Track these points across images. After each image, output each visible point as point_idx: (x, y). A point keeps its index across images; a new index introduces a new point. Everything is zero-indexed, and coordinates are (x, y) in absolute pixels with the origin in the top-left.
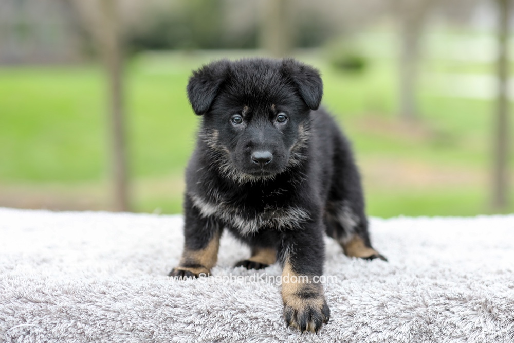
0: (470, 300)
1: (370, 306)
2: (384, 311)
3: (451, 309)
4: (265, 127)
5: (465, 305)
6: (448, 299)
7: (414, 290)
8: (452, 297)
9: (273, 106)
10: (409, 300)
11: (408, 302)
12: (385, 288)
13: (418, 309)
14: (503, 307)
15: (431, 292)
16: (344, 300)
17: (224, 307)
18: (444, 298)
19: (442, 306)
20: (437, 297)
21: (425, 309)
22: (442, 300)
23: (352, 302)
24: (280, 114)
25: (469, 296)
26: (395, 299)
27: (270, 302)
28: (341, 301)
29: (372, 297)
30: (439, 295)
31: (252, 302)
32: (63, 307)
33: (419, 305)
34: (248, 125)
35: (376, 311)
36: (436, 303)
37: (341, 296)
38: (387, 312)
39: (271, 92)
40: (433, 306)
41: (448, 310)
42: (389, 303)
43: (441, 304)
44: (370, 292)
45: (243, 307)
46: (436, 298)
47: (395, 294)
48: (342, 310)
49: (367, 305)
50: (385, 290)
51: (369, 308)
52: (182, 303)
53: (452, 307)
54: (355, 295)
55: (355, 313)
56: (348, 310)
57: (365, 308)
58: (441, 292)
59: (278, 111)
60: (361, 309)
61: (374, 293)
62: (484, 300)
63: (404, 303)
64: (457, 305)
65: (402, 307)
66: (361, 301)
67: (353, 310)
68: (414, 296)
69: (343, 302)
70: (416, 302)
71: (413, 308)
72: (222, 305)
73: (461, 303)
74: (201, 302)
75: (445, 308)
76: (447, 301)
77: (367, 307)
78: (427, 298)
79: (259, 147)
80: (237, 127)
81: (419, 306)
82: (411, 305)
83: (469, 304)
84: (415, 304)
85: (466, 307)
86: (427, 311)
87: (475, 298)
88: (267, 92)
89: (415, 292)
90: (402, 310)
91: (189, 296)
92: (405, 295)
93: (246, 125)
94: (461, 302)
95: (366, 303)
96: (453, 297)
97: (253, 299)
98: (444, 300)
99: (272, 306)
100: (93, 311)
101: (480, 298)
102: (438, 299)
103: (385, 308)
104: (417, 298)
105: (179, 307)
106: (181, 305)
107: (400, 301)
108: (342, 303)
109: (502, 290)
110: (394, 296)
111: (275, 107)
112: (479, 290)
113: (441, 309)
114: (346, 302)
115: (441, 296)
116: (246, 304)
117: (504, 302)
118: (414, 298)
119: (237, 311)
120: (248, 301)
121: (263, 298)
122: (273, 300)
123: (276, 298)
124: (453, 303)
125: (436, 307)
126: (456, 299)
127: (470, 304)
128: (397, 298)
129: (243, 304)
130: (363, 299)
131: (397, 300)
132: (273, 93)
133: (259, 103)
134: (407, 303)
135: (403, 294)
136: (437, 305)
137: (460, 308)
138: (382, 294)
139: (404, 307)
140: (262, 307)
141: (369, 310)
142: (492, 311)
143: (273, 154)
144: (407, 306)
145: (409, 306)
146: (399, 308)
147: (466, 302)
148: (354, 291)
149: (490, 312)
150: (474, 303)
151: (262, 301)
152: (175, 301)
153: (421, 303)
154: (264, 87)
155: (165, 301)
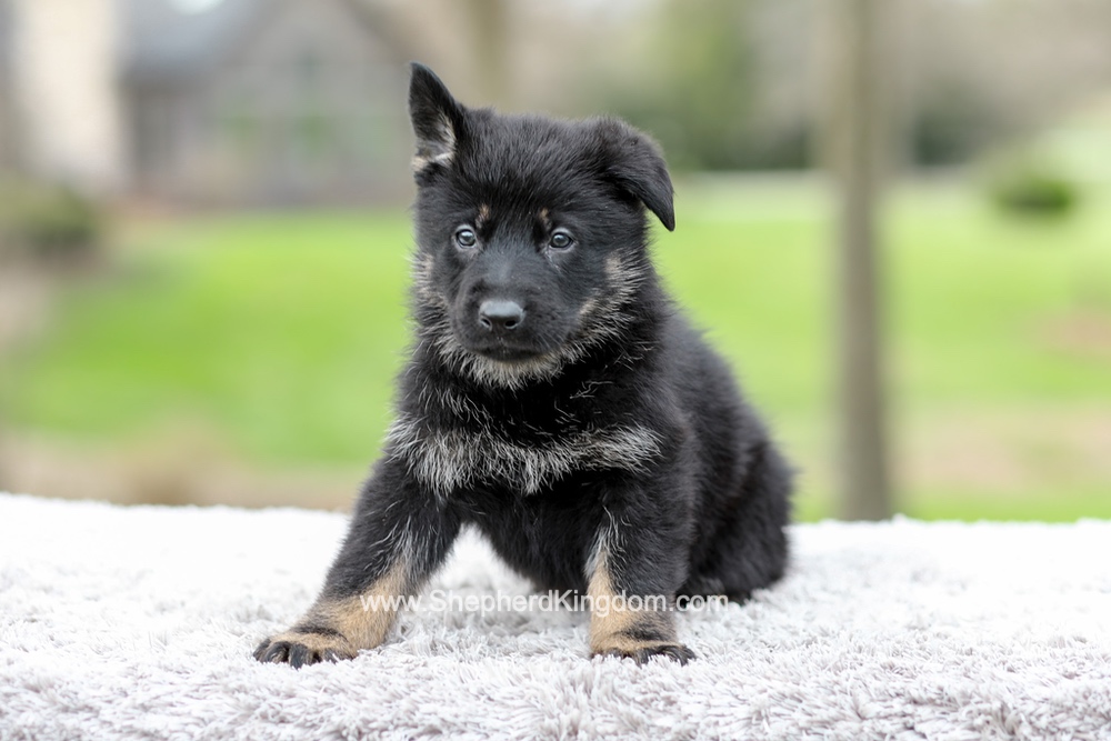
0: (965, 704)
1: (728, 719)
2: (762, 731)
3: (919, 728)
4: (517, 252)
5: (952, 716)
6: (915, 702)
7: (835, 678)
8: (921, 697)
9: (544, 213)
10: (819, 703)
11: (819, 707)
12: (769, 674)
13: (841, 726)
14: (1043, 723)
15: (873, 684)
16: (670, 702)
17: (392, 722)
18: (902, 700)
19: (896, 720)
20: (886, 697)
21: (855, 725)
22: (897, 705)
23: (686, 710)
24: (557, 230)
25: (964, 694)
26: (788, 701)
27: (497, 709)
28: (661, 705)
29: (736, 697)
30: (892, 692)
31: (454, 710)
32: (25, 726)
33: (844, 715)
34: (485, 248)
35: (743, 732)
36: (884, 712)
37: (664, 694)
38: (766, 734)
39: (544, 181)
40: (875, 720)
41: (912, 728)
42: (773, 710)
43: (896, 715)
44: (732, 682)
45: (435, 721)
46: (885, 701)
47: (789, 688)
48: (662, 728)
49: (723, 715)
50: (769, 678)
51: (727, 724)
52: (297, 712)
53: (921, 722)
54: (697, 691)
55: (693, 734)
56: (676, 727)
57: (717, 723)
58: (898, 683)
59: (555, 225)
60: (708, 725)
61: (741, 685)
62: (996, 705)
63: (808, 709)
64: (931, 716)
65: (803, 720)
66: (709, 706)
67: (688, 727)
68: (834, 693)
69: (669, 707)
70: (837, 708)
71: (828, 723)
72: (388, 717)
73: (944, 713)
74: (340, 709)
75: (905, 724)
76: (910, 709)
77: (721, 721)
78: (863, 698)
79: (496, 291)
80: (464, 253)
81: (844, 718)
82: (823, 714)
83: (962, 714)
84: (833, 712)
85: (956, 721)
86: (862, 730)
87: (977, 699)
88: (532, 181)
89: (837, 683)
90: (801, 729)
91: (314, 694)
92: (812, 691)
93: (481, 248)
94: (943, 709)
95: (719, 711)
96: (925, 697)
97: (459, 701)
98: (904, 704)
99: (501, 716)
100: (93, 734)
101: (988, 700)
102: (888, 703)
103: (764, 722)
104: (839, 698)
105: (288, 722)
106: (294, 716)
107: (800, 706)
108: (664, 711)
109: (1044, 680)
110: (787, 694)
111: (548, 215)
112: (988, 681)
113: (893, 728)
114: (673, 709)
115: (898, 695)
116: (441, 716)
117: (1044, 708)
118: (832, 698)
119: (420, 729)
120: (446, 708)
121: (483, 698)
122: (503, 704)
123: (512, 698)
124: (924, 711)
125: (882, 721)
126: (931, 701)
127: (964, 714)
128: (793, 697)
129: (436, 714)
130: (712, 702)
131: (794, 703)
132: (547, 183)
133: (512, 202)
134: (815, 711)
135: (808, 688)
136: (886, 717)
137: (940, 724)
138: (759, 688)
139: (808, 722)
140: (477, 720)
141: (726, 729)
142: (1017, 732)
143: (526, 309)
144: (814, 718)
145: (818, 718)
146: (795, 724)
147: (956, 710)
148: (694, 680)
149: (1013, 733)
150: (975, 713)
151: (479, 706)
152: (281, 705)
153: (849, 713)
154: (529, 169)
155: (258, 707)
